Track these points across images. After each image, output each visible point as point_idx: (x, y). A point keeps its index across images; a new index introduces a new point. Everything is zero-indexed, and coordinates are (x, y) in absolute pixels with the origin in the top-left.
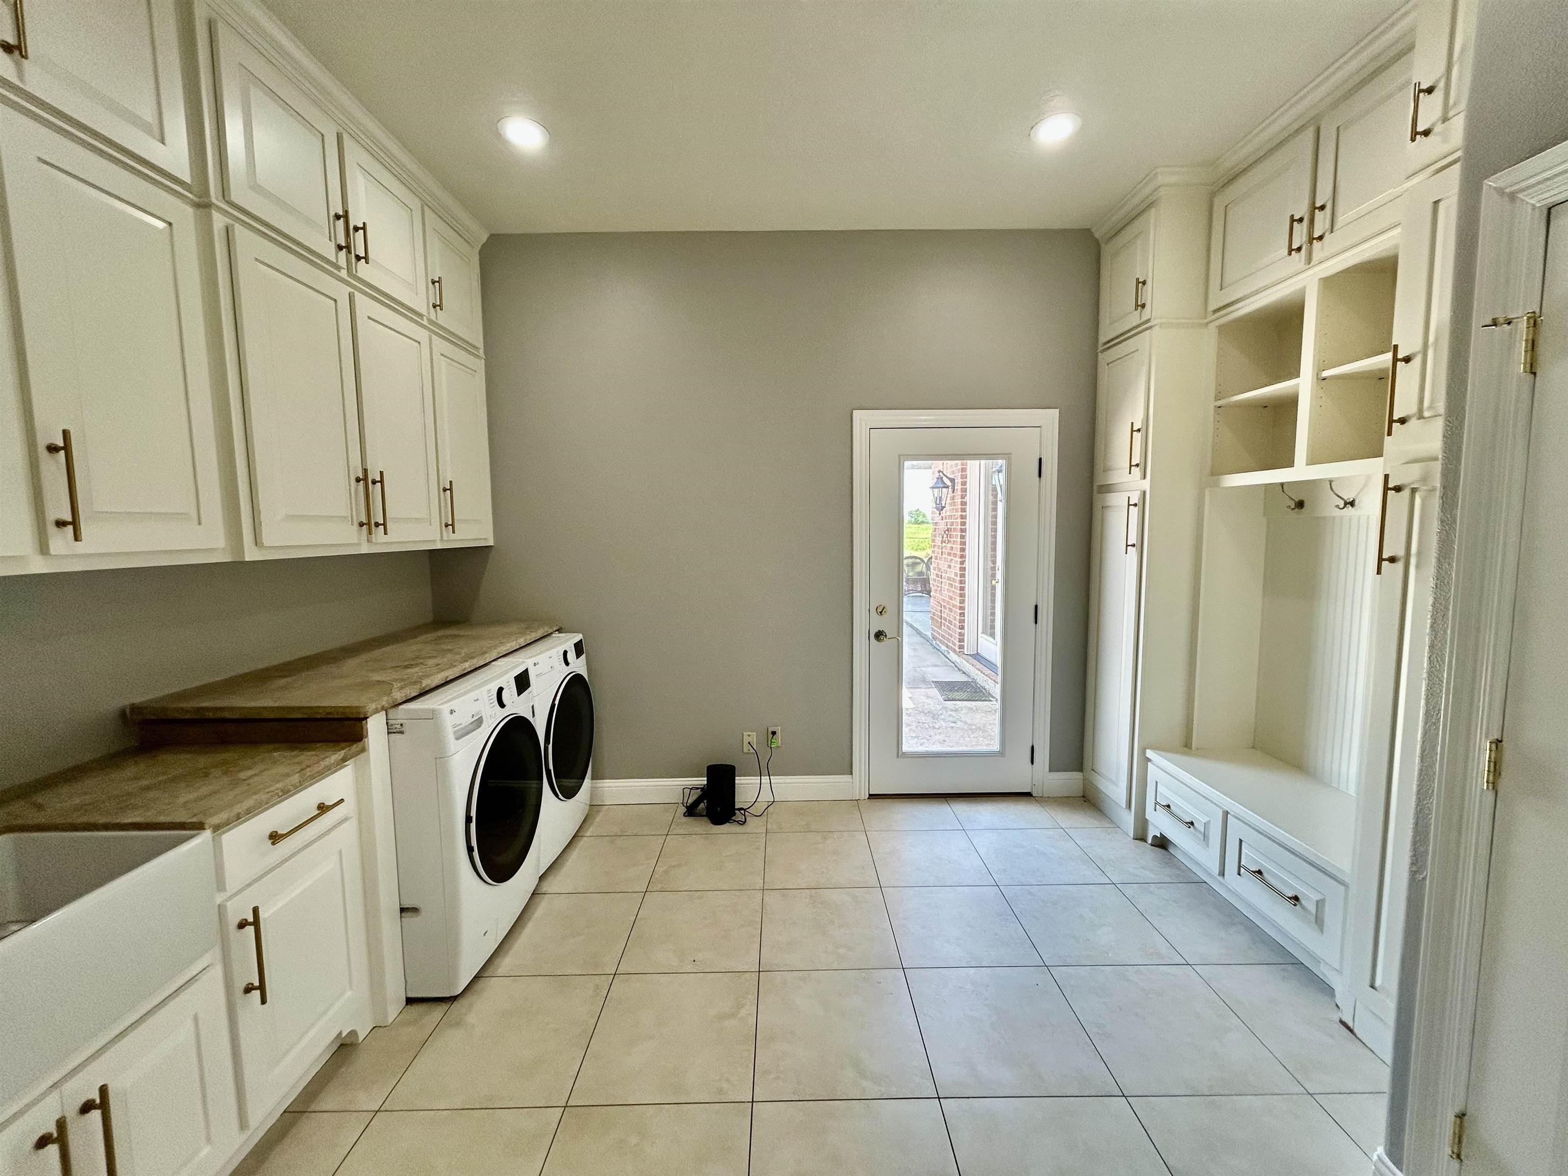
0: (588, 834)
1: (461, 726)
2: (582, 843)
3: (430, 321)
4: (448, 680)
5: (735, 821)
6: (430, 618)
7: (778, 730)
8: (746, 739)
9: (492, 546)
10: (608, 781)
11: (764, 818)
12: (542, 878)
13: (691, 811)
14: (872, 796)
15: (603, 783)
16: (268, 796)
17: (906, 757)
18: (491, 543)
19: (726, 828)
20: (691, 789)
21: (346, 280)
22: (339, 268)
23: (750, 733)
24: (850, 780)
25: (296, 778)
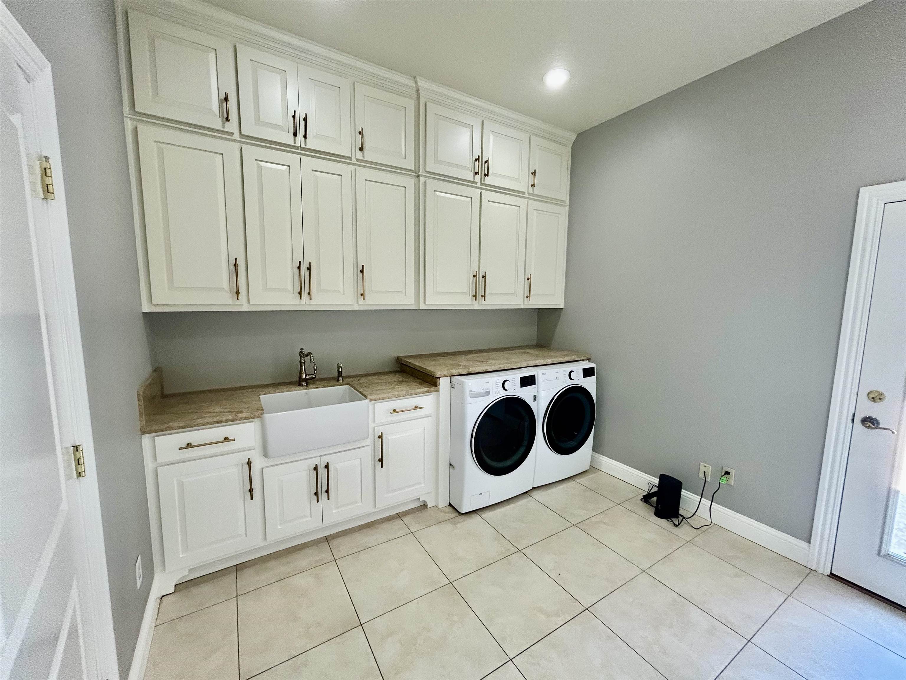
0: (578, 481)
1: (474, 392)
2: (571, 484)
3: (529, 194)
4: (487, 371)
5: (673, 522)
6: (535, 343)
7: (733, 472)
8: (702, 469)
9: (563, 309)
10: (605, 457)
11: (698, 532)
12: (533, 488)
13: (646, 499)
14: (832, 575)
15: (604, 458)
16: (392, 395)
17: (890, 560)
18: (562, 306)
19: (663, 522)
20: (653, 485)
21: (480, 187)
22: (476, 183)
23: (706, 465)
24: (807, 548)
25: (404, 393)
